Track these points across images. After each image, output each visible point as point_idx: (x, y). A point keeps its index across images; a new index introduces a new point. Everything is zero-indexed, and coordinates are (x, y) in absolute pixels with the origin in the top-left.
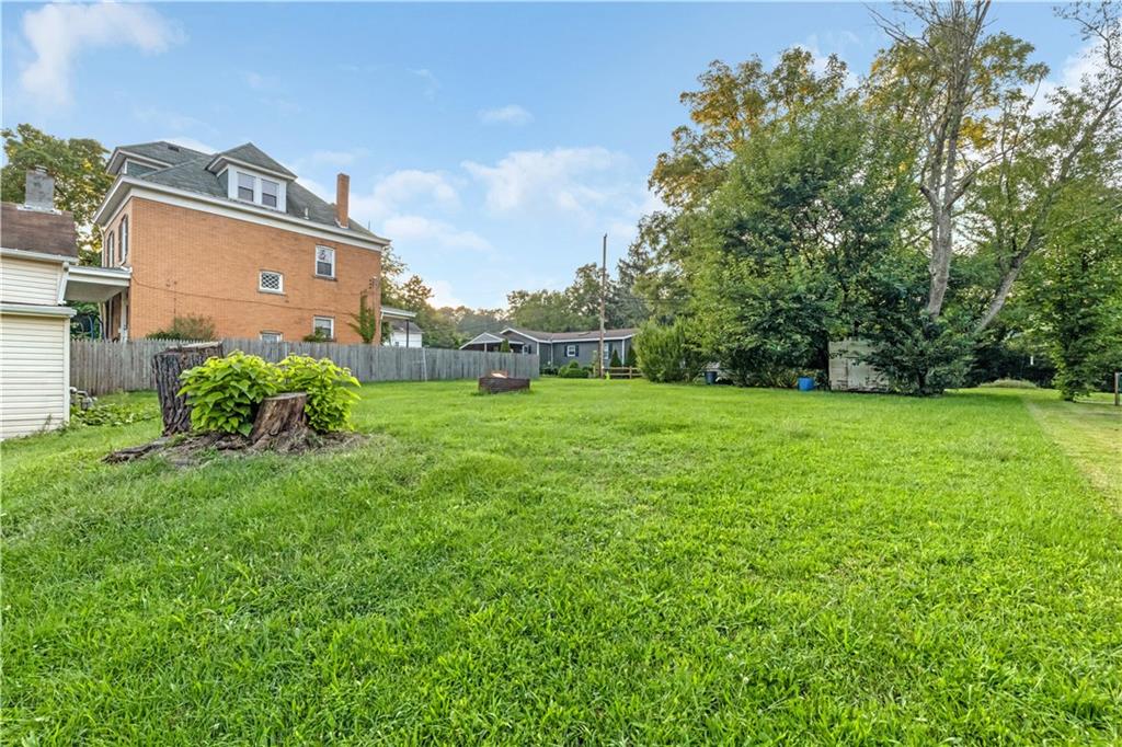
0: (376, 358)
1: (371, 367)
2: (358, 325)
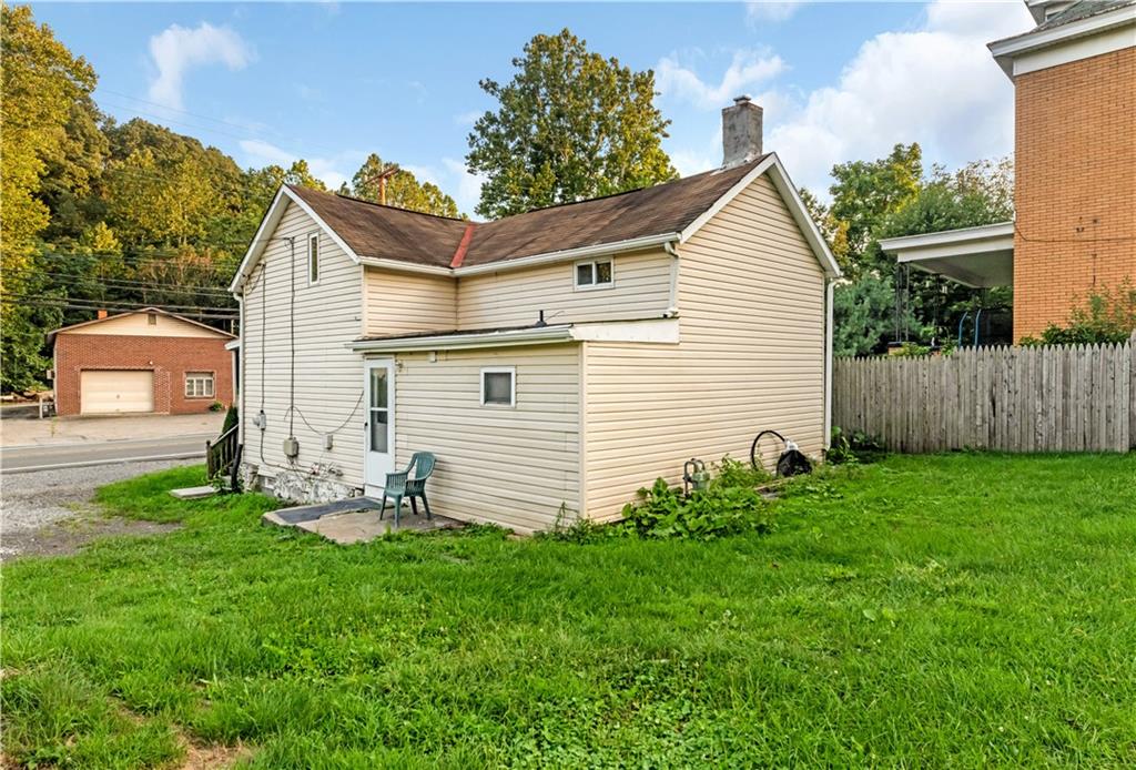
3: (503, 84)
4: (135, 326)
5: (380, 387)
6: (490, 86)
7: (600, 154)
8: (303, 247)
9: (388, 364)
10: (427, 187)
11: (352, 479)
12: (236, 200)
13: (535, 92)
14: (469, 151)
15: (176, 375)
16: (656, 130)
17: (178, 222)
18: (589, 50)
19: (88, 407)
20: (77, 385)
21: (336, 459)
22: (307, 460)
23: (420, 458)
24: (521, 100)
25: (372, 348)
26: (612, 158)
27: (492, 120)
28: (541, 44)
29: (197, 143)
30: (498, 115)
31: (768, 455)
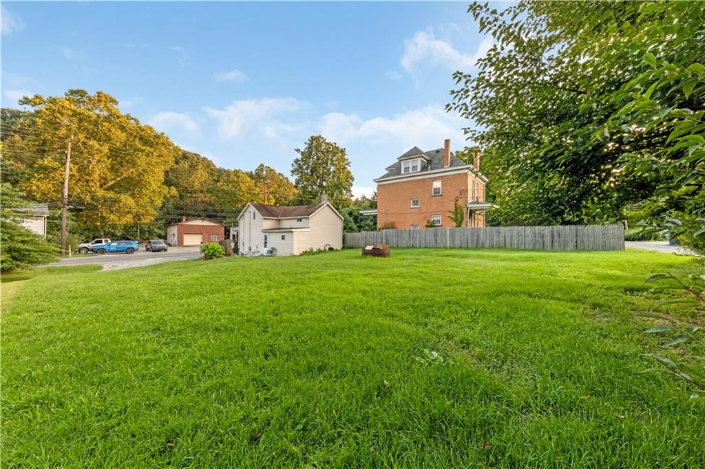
0: (439, 235)
1: (437, 240)
2: (453, 216)
3: (302, 150)
4: (198, 222)
5: (266, 238)
6: (298, 150)
7: (331, 170)
8: (252, 213)
9: (267, 234)
10: (280, 174)
11: (261, 253)
12: (216, 178)
13: (311, 152)
14: (292, 169)
15: (209, 235)
16: (347, 164)
17: (197, 186)
18: (327, 141)
19: (185, 244)
20: (182, 237)
21: (258, 249)
22: (253, 250)
23: (272, 248)
24: (307, 155)
25: (265, 231)
26: (334, 172)
27: (299, 161)
28: (313, 139)
29: (199, 156)
30: (300, 159)
31: (327, 248)
